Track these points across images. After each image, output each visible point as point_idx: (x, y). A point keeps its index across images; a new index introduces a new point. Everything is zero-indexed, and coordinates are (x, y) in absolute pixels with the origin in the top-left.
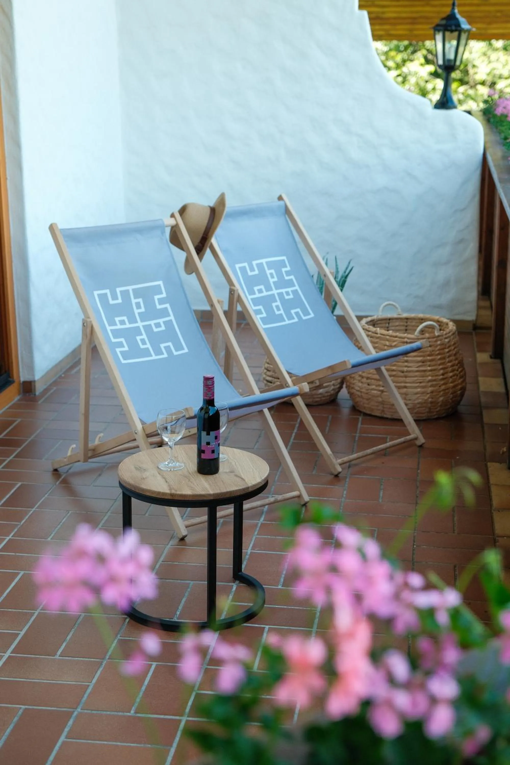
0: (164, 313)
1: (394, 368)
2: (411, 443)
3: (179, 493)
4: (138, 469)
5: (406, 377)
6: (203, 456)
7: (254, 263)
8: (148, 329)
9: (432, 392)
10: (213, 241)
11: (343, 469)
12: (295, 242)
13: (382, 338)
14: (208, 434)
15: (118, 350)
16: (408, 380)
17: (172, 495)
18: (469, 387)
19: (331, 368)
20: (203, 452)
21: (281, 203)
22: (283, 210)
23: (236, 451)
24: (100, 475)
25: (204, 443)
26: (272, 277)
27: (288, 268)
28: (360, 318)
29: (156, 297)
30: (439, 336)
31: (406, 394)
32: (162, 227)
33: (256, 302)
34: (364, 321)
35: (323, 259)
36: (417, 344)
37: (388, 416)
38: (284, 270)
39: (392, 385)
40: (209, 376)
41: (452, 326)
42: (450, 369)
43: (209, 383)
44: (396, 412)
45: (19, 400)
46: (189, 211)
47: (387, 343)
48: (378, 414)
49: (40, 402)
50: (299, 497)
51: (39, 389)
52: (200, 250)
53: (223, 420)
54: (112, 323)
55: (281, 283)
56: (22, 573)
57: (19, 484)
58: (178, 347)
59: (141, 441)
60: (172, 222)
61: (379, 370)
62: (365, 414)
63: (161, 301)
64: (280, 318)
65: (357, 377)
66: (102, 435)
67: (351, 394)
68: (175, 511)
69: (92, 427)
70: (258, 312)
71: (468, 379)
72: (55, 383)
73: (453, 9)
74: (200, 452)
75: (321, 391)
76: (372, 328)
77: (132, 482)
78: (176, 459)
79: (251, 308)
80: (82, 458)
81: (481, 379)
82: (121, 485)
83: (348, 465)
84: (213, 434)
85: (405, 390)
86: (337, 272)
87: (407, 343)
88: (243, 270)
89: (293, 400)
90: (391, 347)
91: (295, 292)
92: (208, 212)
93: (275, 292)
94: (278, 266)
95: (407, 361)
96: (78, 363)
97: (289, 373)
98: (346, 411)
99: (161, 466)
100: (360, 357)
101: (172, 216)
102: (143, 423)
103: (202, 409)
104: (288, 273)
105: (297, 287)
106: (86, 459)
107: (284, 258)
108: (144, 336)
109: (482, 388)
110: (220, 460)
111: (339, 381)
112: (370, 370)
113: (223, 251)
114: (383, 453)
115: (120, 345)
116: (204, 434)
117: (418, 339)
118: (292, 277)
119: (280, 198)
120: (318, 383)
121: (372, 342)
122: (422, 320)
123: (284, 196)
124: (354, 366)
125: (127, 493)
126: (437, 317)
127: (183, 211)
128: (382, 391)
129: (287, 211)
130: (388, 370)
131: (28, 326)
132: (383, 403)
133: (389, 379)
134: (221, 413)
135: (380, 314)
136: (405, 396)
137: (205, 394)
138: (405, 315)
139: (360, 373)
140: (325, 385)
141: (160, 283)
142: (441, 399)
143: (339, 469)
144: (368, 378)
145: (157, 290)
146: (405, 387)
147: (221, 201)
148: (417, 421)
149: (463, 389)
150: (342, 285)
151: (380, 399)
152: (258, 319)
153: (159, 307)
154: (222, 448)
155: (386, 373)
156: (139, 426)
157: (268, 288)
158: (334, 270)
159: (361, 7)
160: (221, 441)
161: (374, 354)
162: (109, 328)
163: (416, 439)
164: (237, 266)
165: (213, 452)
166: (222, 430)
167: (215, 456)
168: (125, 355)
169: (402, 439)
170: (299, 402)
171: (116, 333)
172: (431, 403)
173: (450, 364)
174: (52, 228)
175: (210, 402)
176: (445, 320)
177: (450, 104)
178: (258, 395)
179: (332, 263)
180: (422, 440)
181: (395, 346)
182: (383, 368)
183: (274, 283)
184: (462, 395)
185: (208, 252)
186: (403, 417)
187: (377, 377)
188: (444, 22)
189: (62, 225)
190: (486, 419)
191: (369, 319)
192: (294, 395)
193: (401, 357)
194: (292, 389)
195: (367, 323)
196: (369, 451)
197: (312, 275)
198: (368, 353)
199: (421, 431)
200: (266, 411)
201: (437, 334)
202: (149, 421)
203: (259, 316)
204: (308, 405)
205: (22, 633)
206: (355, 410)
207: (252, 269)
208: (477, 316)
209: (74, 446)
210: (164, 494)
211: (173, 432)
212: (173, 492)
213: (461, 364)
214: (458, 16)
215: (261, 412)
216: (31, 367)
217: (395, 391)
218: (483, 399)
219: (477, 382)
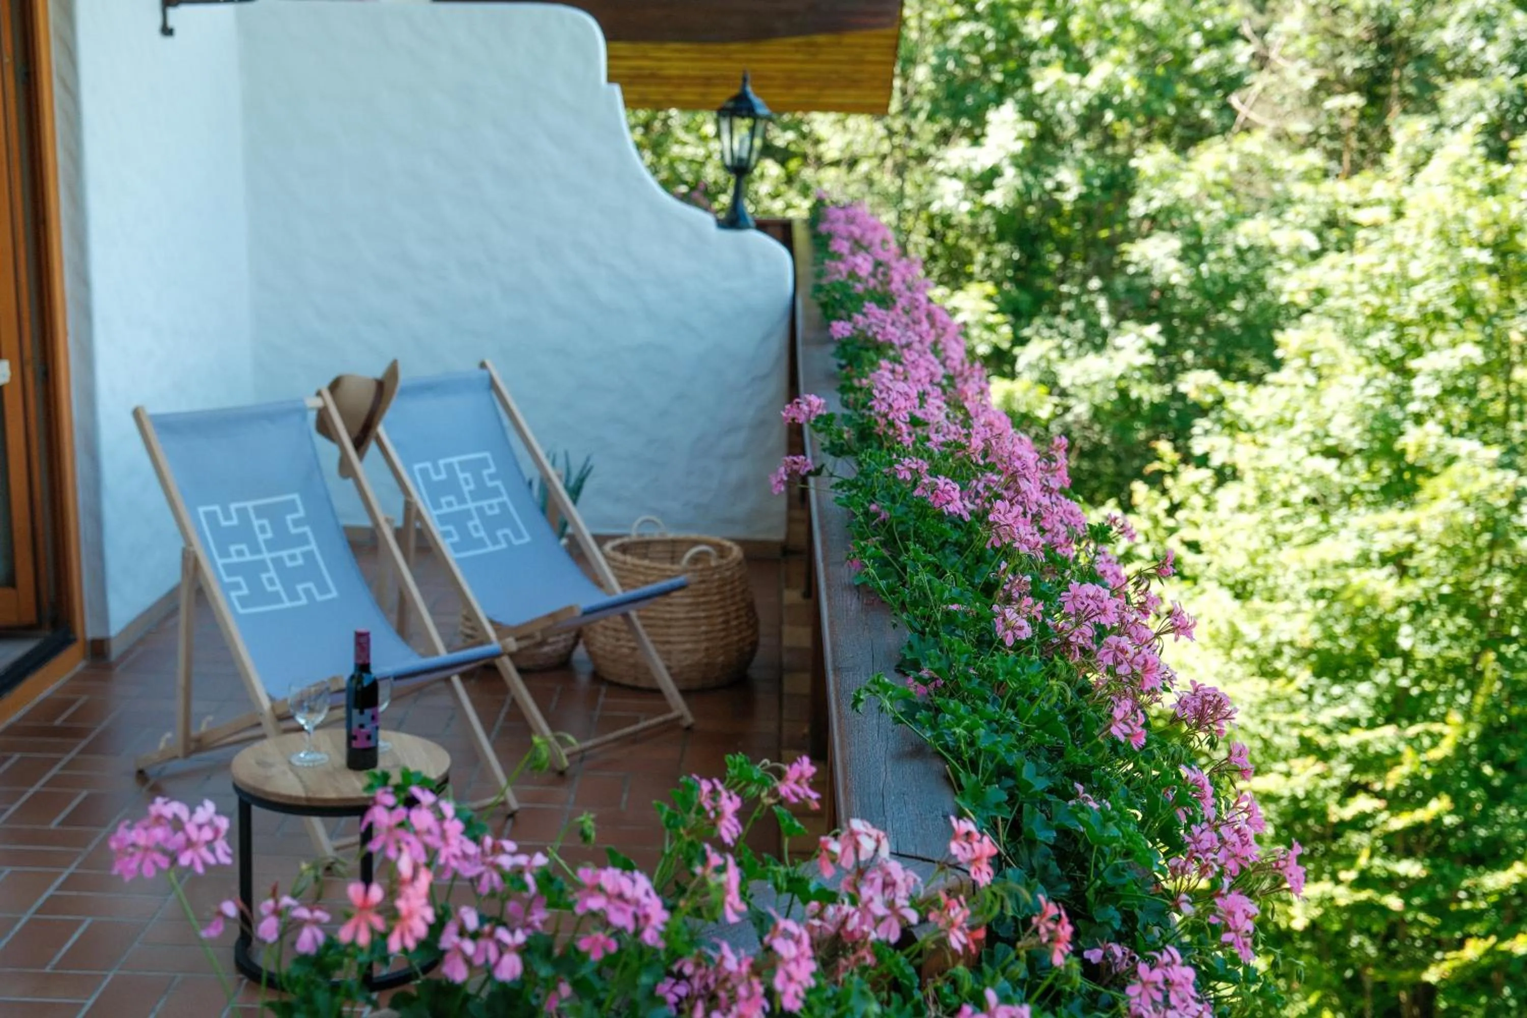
0: (302, 540)
1: (652, 614)
2: (673, 725)
3: (318, 796)
4: (262, 764)
5: (669, 627)
6: (355, 744)
7: (441, 462)
8: (278, 562)
9: (707, 649)
10: (381, 430)
11: (571, 763)
12: (503, 429)
13: (634, 570)
14: (362, 713)
15: (233, 594)
16: (672, 631)
17: (308, 799)
18: (763, 641)
19: (552, 616)
20: (355, 738)
21: (484, 373)
22: (487, 382)
23: (406, 738)
24: (209, 778)
25: (355, 726)
26: (467, 483)
27: (493, 470)
28: (600, 540)
29: (289, 518)
30: (717, 567)
31: (669, 652)
32: (302, 411)
33: (444, 519)
34: (608, 547)
35: (548, 456)
36: (681, 579)
37: (643, 684)
38: (485, 472)
39: (647, 640)
40: (362, 630)
41: (737, 552)
42: (733, 615)
43: (362, 640)
44: (653, 680)
45: (87, 668)
46: (345, 386)
47: (642, 578)
48: (627, 681)
49: (118, 670)
50: (504, 804)
51: (115, 651)
52: (360, 443)
53: (384, 692)
54: (225, 553)
55: (482, 492)
56: (89, 920)
57: (84, 793)
58: (323, 589)
59: (269, 725)
60: (318, 403)
61: (626, 616)
62: (611, 684)
63: (297, 523)
64: (480, 543)
65: (599, 629)
66: (210, 718)
67: (590, 653)
68: (317, 823)
69: (197, 706)
70: (447, 534)
71: (763, 629)
72: (141, 641)
73: (744, 86)
74: (351, 738)
75: (546, 649)
76: (619, 556)
77: (251, 782)
78: (317, 749)
79: (436, 529)
80: (180, 752)
81: (786, 629)
82: (237, 789)
83: (580, 757)
84: (368, 712)
85: (668, 647)
86: (568, 473)
87: (670, 577)
88: (424, 472)
89: (497, 662)
90: (646, 583)
91: (503, 505)
92: (373, 388)
93: (471, 505)
94: (475, 467)
95: (670, 605)
96: (175, 611)
97: (492, 622)
98: (583, 679)
99: (294, 760)
100: (598, 598)
101: (319, 394)
102: (272, 699)
103: (352, 677)
104: (492, 477)
105: (505, 498)
106: (188, 754)
107: (487, 454)
108: (273, 574)
109: (786, 642)
110: (380, 751)
111: (573, 634)
112: (615, 618)
113: (397, 445)
114: (633, 739)
115: (237, 586)
116: (355, 712)
117: (685, 571)
118: (498, 483)
119: (483, 365)
120: (539, 637)
121: (618, 577)
122: (695, 543)
123: (489, 363)
124: (586, 613)
125: (246, 799)
126: (716, 539)
127: (335, 386)
128: (634, 649)
129: (493, 385)
130: (640, 618)
131: (100, 555)
132: (635, 666)
133: (642, 631)
134: (381, 685)
135: (634, 533)
136: (666, 655)
137: (357, 656)
138: (671, 535)
139: (602, 622)
140: (551, 640)
141: (296, 496)
142: (721, 659)
143: (566, 763)
144: (615, 630)
145: (291, 507)
146: (668, 642)
147: (393, 371)
148: (685, 693)
149: (754, 645)
150: (575, 492)
151: (631, 661)
152: (446, 546)
153: (294, 531)
154: (382, 733)
155: (638, 623)
156: (266, 704)
157: (461, 500)
158: (563, 472)
159: (611, 79)
160: (380, 723)
161: (619, 593)
162: (220, 562)
163: (681, 718)
164: (417, 467)
165: (369, 737)
166: (383, 707)
167: (371, 744)
168: (244, 601)
169: (660, 719)
170: (507, 666)
171: (232, 569)
172: (707, 665)
173: (734, 608)
174: (137, 414)
175: (363, 667)
176: (728, 544)
177: (742, 223)
178: (443, 656)
179: (561, 461)
180: (689, 719)
181: (653, 582)
182: (633, 614)
183: (470, 492)
184: (753, 652)
185: (373, 448)
186: (663, 687)
187: (625, 627)
188: (731, 105)
189: (153, 408)
190: (787, 688)
191: (618, 542)
192: (499, 655)
193: (659, 599)
194: (495, 646)
195: (614, 549)
196: (611, 736)
197: (527, 479)
198: (611, 592)
199: (690, 706)
200: (456, 680)
201: (713, 563)
202: (280, 697)
203: (449, 541)
204: (521, 671)
205: (90, 1002)
206: (597, 677)
207: (438, 472)
208: (788, 534)
209: (169, 735)
210: (297, 798)
211: (311, 710)
212: (310, 795)
213: (751, 608)
214: (752, 96)
215: (448, 680)
216: (103, 617)
217: (651, 648)
218: (786, 659)
219: (780, 635)
